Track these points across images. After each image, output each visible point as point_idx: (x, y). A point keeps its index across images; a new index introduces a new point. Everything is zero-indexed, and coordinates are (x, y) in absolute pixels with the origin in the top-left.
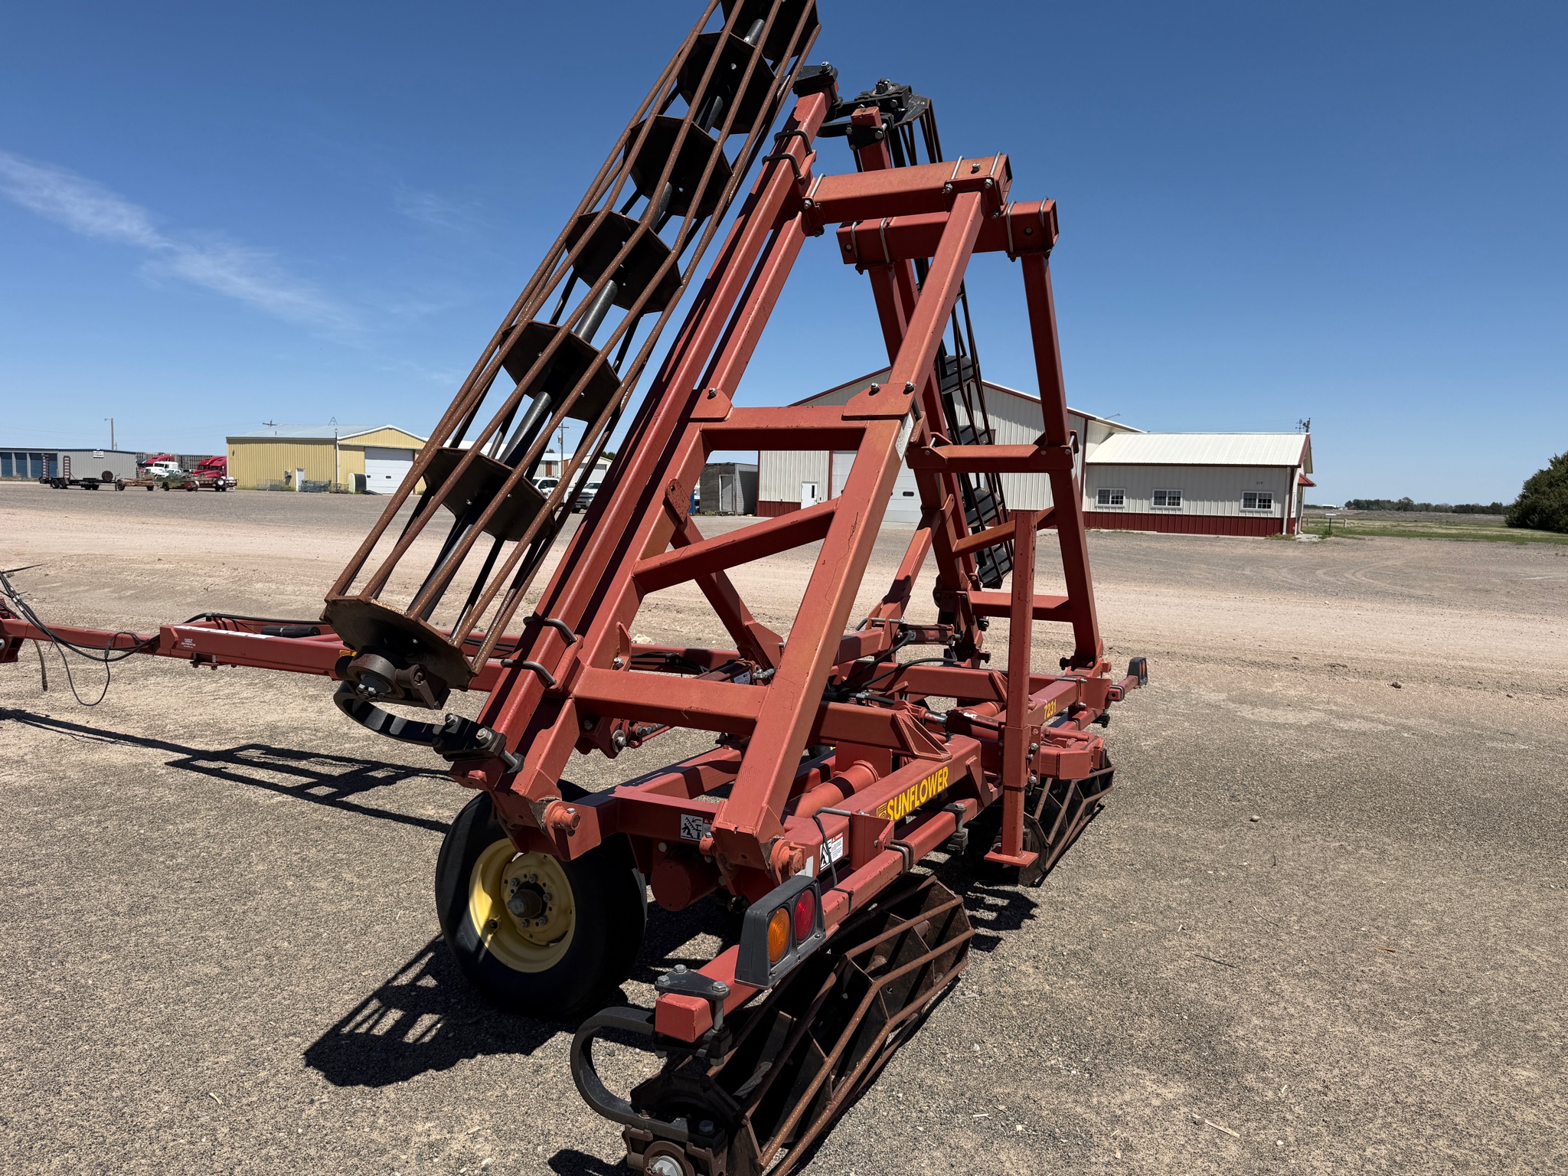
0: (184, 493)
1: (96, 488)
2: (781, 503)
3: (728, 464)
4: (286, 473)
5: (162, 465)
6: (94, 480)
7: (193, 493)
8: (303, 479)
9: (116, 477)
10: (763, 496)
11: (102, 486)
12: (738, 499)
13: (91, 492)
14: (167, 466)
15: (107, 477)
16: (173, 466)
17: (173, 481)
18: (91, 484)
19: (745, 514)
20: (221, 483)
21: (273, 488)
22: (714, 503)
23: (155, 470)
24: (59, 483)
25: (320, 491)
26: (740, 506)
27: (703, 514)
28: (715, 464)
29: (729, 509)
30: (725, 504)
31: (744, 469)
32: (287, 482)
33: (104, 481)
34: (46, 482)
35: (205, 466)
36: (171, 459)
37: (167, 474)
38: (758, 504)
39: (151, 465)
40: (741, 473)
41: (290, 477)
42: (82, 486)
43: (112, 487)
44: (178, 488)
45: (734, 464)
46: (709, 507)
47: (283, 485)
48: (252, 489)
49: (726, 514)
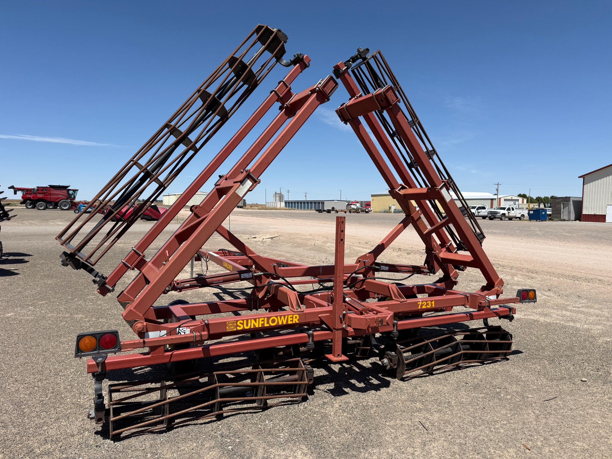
0: (356, 214)
1: (330, 212)
2: (595, 215)
3: (566, 197)
4: (389, 206)
5: (355, 205)
6: (330, 210)
7: (358, 214)
8: (395, 209)
9: (336, 209)
10: (585, 212)
11: (332, 212)
12: (571, 213)
13: (329, 214)
14: (356, 205)
15: (333, 209)
16: (358, 205)
17: (353, 210)
18: (329, 211)
19: (575, 220)
20: (367, 210)
21: (385, 212)
22: (559, 215)
23: (353, 206)
24: (320, 211)
25: (400, 213)
26: (573, 216)
27: (553, 220)
28: (560, 198)
29: (566, 218)
30: (564, 216)
31: (576, 199)
32: (389, 210)
33: (332, 210)
34: (317, 211)
35: (367, 205)
36: (357, 202)
37: (356, 208)
38: (582, 216)
39: (352, 205)
40: (573, 201)
41: (390, 208)
42: (327, 212)
43: (334, 212)
44: (354, 212)
45: (569, 197)
46: (556, 217)
47: (388, 210)
48: (378, 212)
49: (564, 220)
